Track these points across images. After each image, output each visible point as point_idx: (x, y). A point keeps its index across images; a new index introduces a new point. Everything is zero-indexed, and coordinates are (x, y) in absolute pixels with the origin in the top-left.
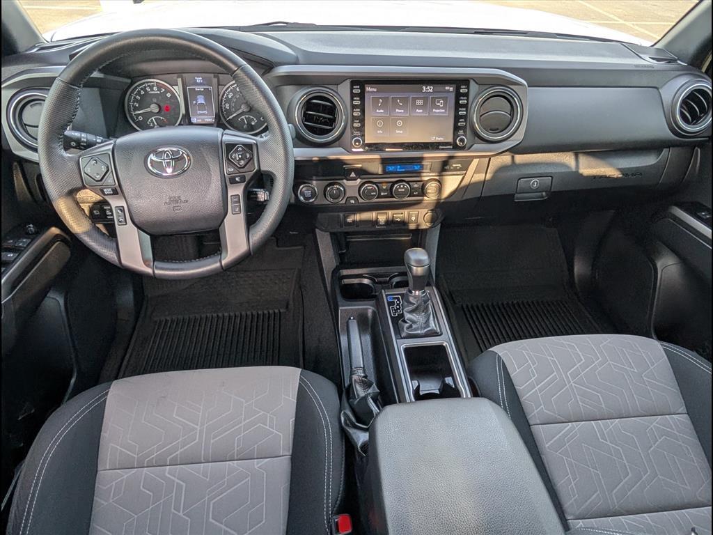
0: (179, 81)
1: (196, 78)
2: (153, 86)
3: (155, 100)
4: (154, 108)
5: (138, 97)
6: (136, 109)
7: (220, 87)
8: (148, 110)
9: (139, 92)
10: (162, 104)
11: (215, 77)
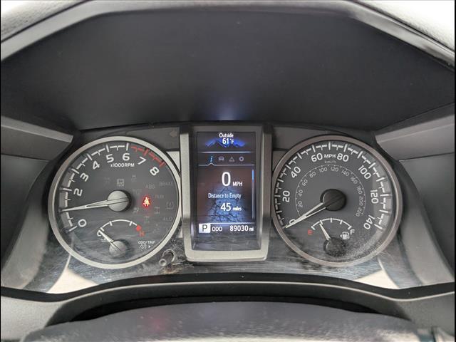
0: (184, 140)
1: (221, 135)
2: (123, 150)
3: (121, 183)
4: (116, 199)
5: (85, 176)
6: (74, 201)
7: (275, 153)
8: (103, 204)
9: (89, 163)
10: (136, 192)
11: (266, 131)
